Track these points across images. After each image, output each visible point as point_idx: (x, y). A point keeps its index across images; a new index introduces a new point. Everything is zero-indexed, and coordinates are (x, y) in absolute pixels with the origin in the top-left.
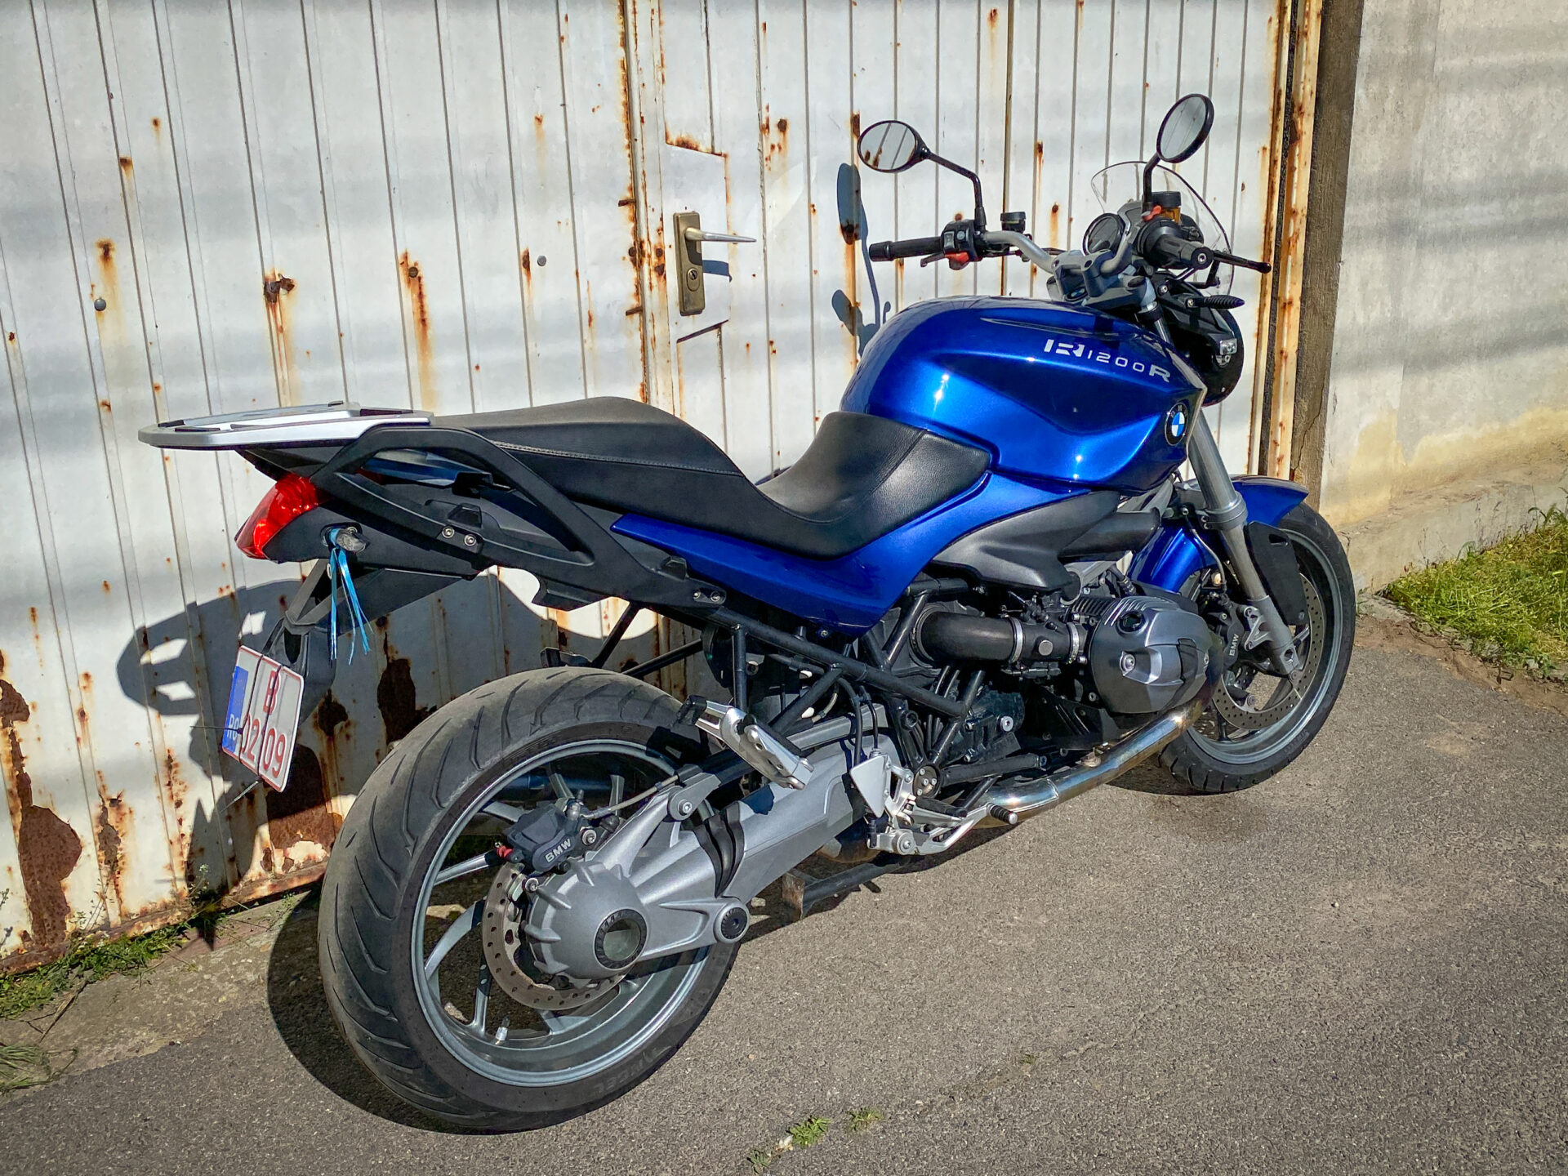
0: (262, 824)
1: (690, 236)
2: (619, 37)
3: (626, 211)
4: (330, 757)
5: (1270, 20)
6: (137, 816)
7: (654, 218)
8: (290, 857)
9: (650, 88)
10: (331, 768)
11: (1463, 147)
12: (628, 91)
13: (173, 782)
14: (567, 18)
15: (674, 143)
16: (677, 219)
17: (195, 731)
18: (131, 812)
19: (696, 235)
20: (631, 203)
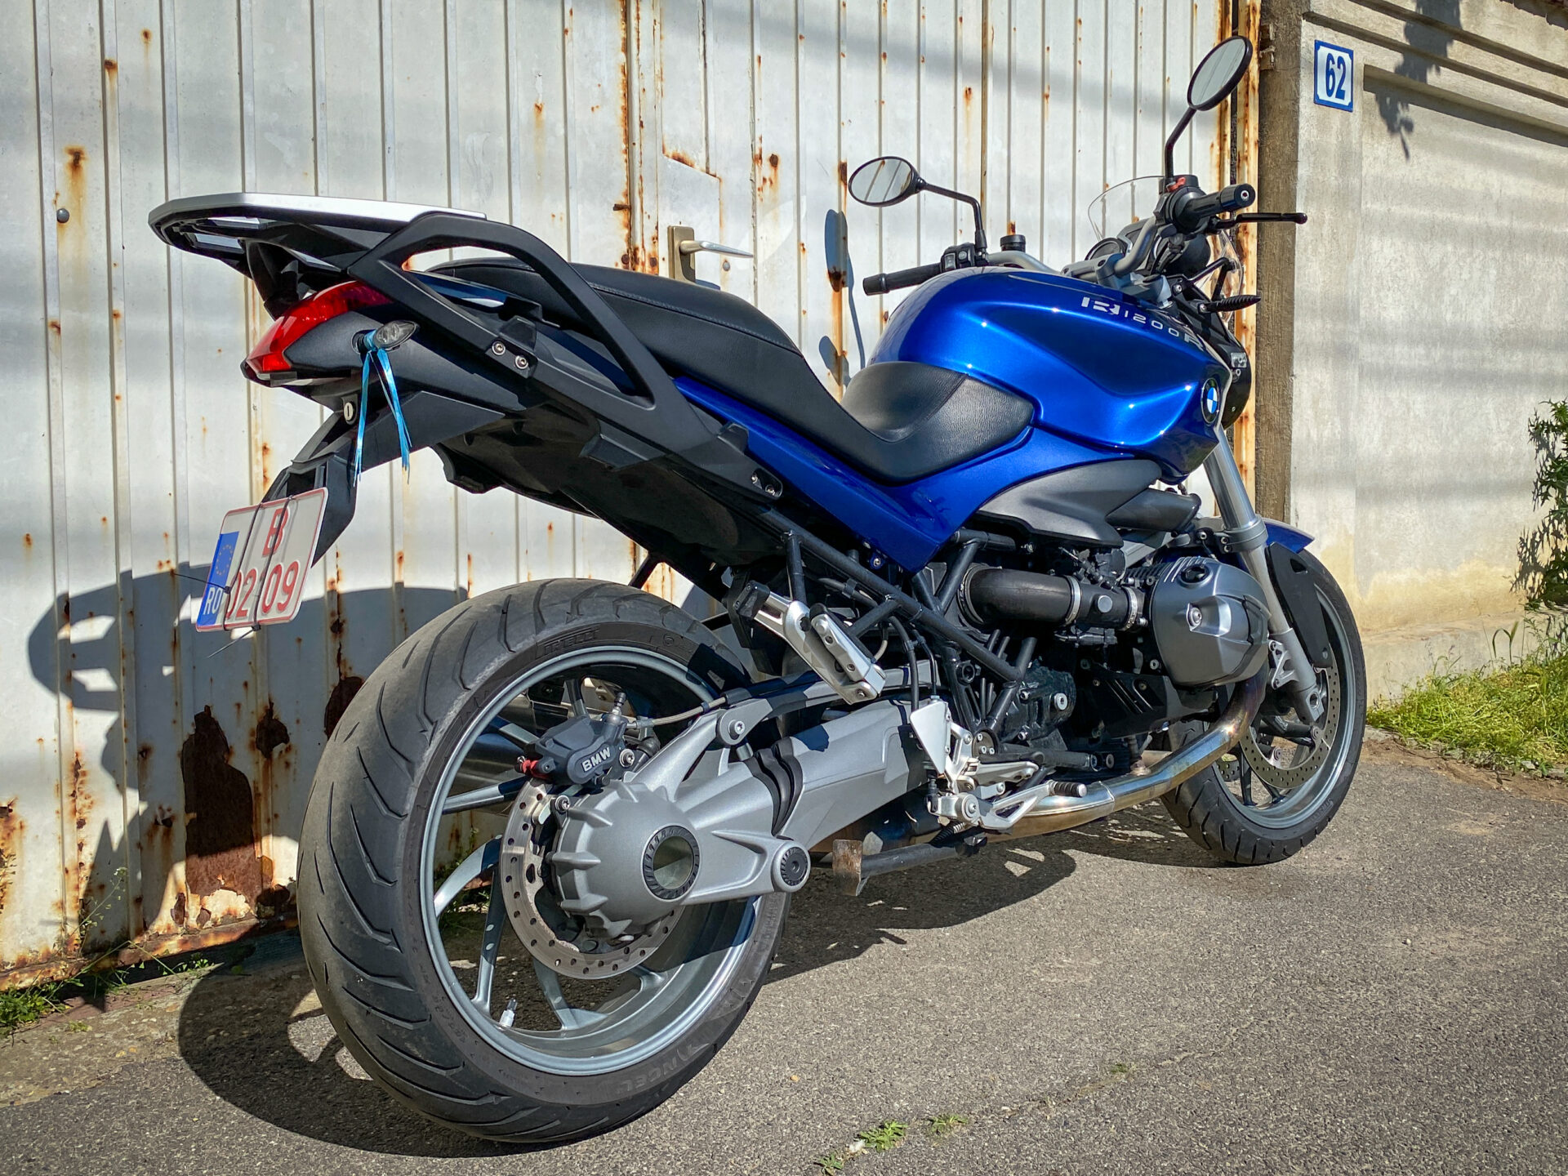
0: (176, 862)
1: (684, 248)
2: (620, 43)
3: (621, 216)
4: (266, 788)
5: (1212, 146)
6: (29, 834)
7: (649, 225)
8: (207, 907)
9: (650, 95)
10: (266, 799)
11: (1389, 290)
12: (627, 96)
13: (78, 794)
14: (571, 12)
15: (670, 155)
16: (671, 231)
17: (111, 733)
18: (21, 827)
19: (691, 246)
20: (626, 208)
